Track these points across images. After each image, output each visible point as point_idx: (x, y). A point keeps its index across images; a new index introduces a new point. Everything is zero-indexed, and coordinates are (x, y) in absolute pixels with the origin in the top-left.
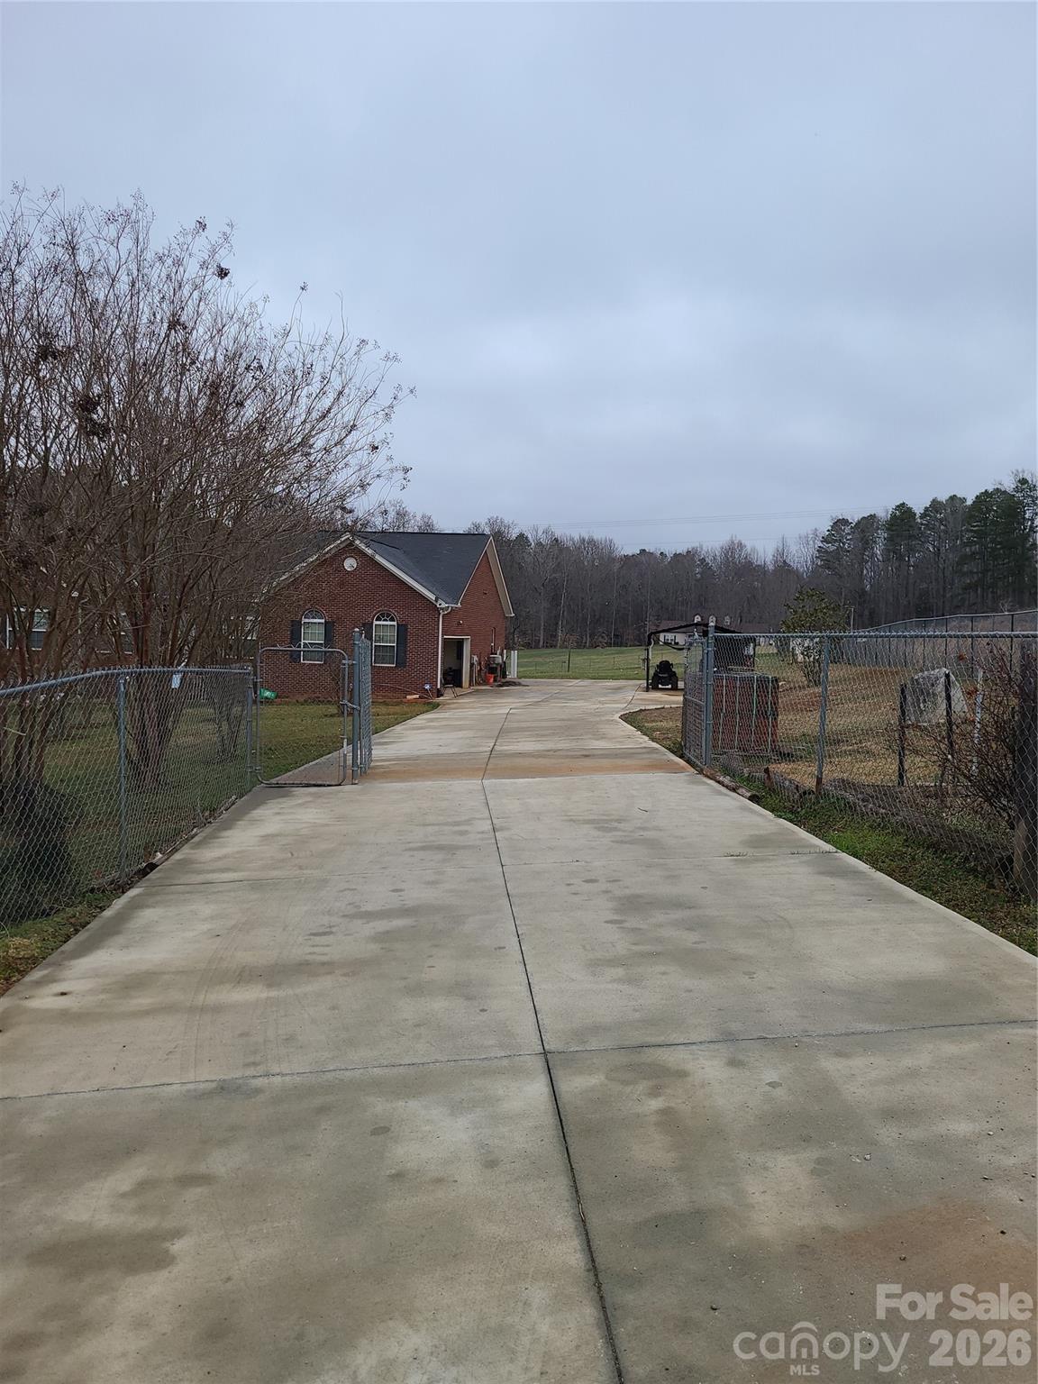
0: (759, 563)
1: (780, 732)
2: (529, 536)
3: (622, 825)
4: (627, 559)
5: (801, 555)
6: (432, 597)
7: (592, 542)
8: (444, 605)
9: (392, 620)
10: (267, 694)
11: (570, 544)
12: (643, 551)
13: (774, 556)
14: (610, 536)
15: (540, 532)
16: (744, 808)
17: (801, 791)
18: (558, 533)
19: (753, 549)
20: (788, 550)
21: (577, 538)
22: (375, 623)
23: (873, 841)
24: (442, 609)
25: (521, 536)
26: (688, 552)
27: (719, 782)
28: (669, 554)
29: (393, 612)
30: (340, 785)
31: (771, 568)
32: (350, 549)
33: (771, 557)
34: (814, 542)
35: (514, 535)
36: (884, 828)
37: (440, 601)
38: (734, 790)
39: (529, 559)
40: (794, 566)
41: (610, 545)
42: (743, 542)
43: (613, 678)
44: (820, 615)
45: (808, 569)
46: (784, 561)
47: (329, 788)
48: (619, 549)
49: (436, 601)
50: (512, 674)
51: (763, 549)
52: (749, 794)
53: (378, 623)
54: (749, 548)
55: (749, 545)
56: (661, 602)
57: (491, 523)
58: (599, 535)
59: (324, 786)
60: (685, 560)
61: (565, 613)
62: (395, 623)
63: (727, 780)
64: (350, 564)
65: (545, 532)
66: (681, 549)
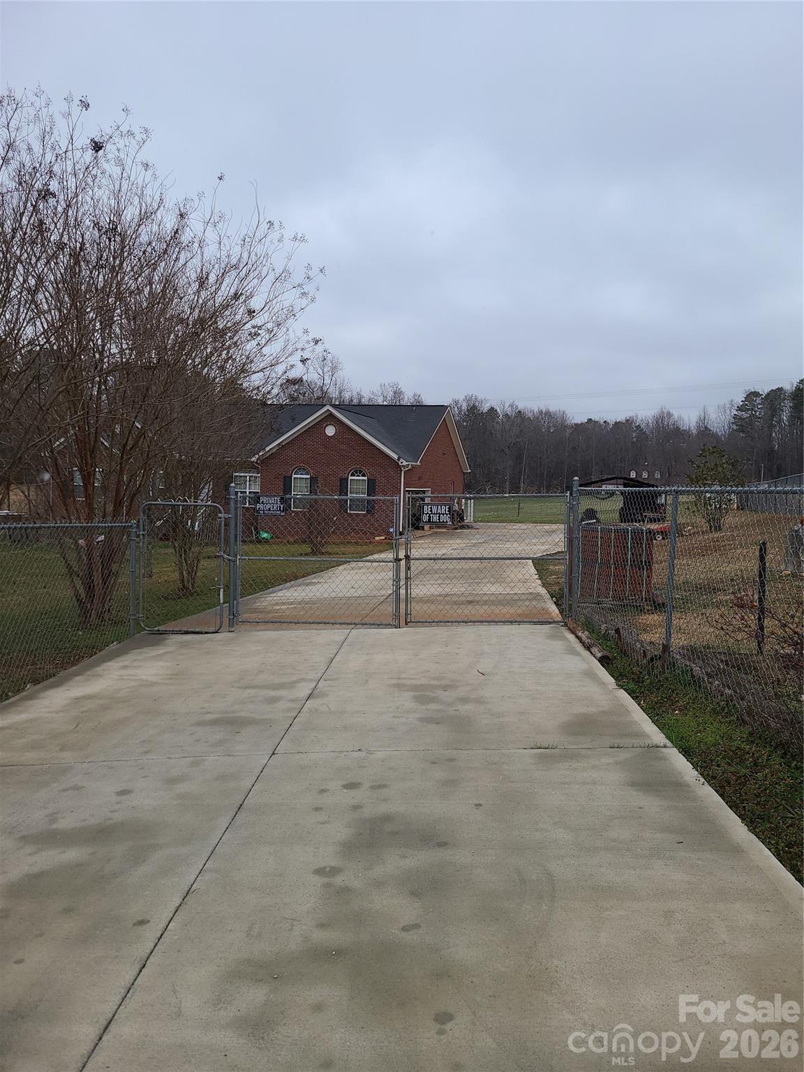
0: (684, 428)
1: (654, 580)
2: (498, 410)
3: (447, 693)
4: (578, 427)
5: (720, 420)
6: (395, 457)
7: (548, 413)
8: (405, 463)
9: (364, 475)
10: (265, 535)
11: (530, 415)
12: (590, 420)
13: (697, 423)
14: (562, 409)
15: (507, 406)
16: (590, 674)
17: (649, 657)
18: (521, 406)
19: (680, 418)
20: (708, 418)
21: (536, 410)
22: (350, 478)
23: (712, 733)
24: (403, 466)
25: (492, 410)
26: (627, 421)
27: (577, 637)
28: (612, 422)
29: (365, 470)
30: (217, 632)
31: (694, 432)
32: (330, 418)
33: (695, 424)
34: (730, 410)
35: (485, 408)
36: (729, 714)
37: (402, 460)
38: (588, 648)
39: (498, 427)
40: (714, 430)
41: (564, 415)
42: (671, 411)
43: (551, 522)
44: (720, 469)
45: (725, 433)
46: (706, 427)
47: (206, 635)
48: (570, 419)
49: (399, 459)
50: (469, 518)
51: (688, 418)
52: (599, 655)
53: (353, 478)
54: (676, 416)
55: (676, 414)
56: (604, 460)
57: (468, 399)
58: (553, 408)
59: (202, 633)
60: (625, 428)
61: (527, 469)
62: (366, 478)
63: (584, 635)
64: (330, 431)
65: (511, 406)
66: (621, 417)
